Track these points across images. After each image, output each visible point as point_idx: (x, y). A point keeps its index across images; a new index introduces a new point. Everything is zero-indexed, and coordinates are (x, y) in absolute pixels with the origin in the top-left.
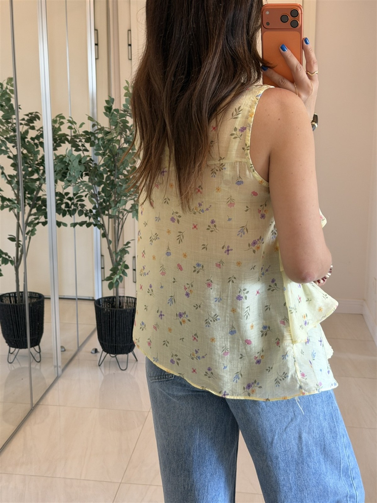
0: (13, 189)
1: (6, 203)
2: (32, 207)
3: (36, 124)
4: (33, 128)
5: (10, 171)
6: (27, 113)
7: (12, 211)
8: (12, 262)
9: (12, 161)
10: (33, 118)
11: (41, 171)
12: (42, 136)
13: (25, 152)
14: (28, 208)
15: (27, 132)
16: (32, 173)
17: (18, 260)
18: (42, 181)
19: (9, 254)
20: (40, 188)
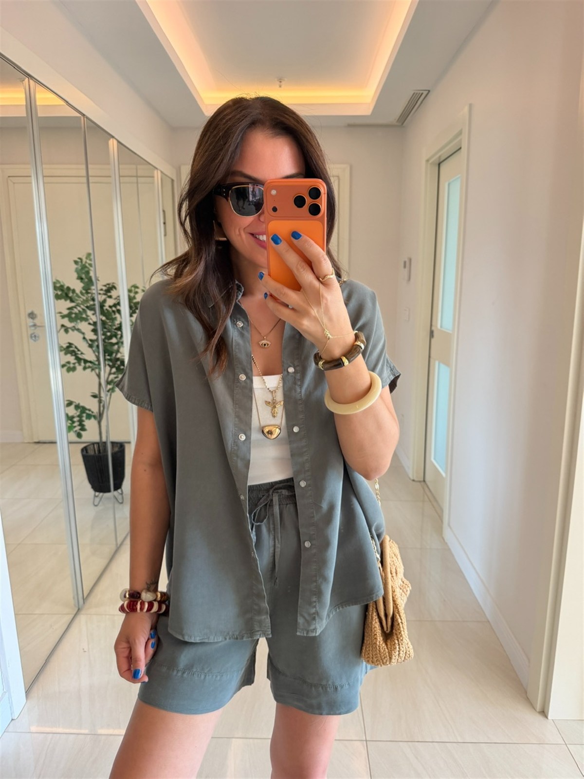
0: (94, 352)
1: (88, 364)
2: (111, 367)
3: (113, 293)
4: (110, 297)
5: (91, 336)
6: (105, 284)
7: (93, 372)
8: (95, 417)
9: (92, 327)
10: (110, 289)
11: (119, 336)
12: (119, 304)
13: (104, 318)
14: (108, 368)
15: (105, 301)
16: (110, 338)
17: (101, 415)
18: (120, 344)
19: (92, 410)
20: (118, 351)
